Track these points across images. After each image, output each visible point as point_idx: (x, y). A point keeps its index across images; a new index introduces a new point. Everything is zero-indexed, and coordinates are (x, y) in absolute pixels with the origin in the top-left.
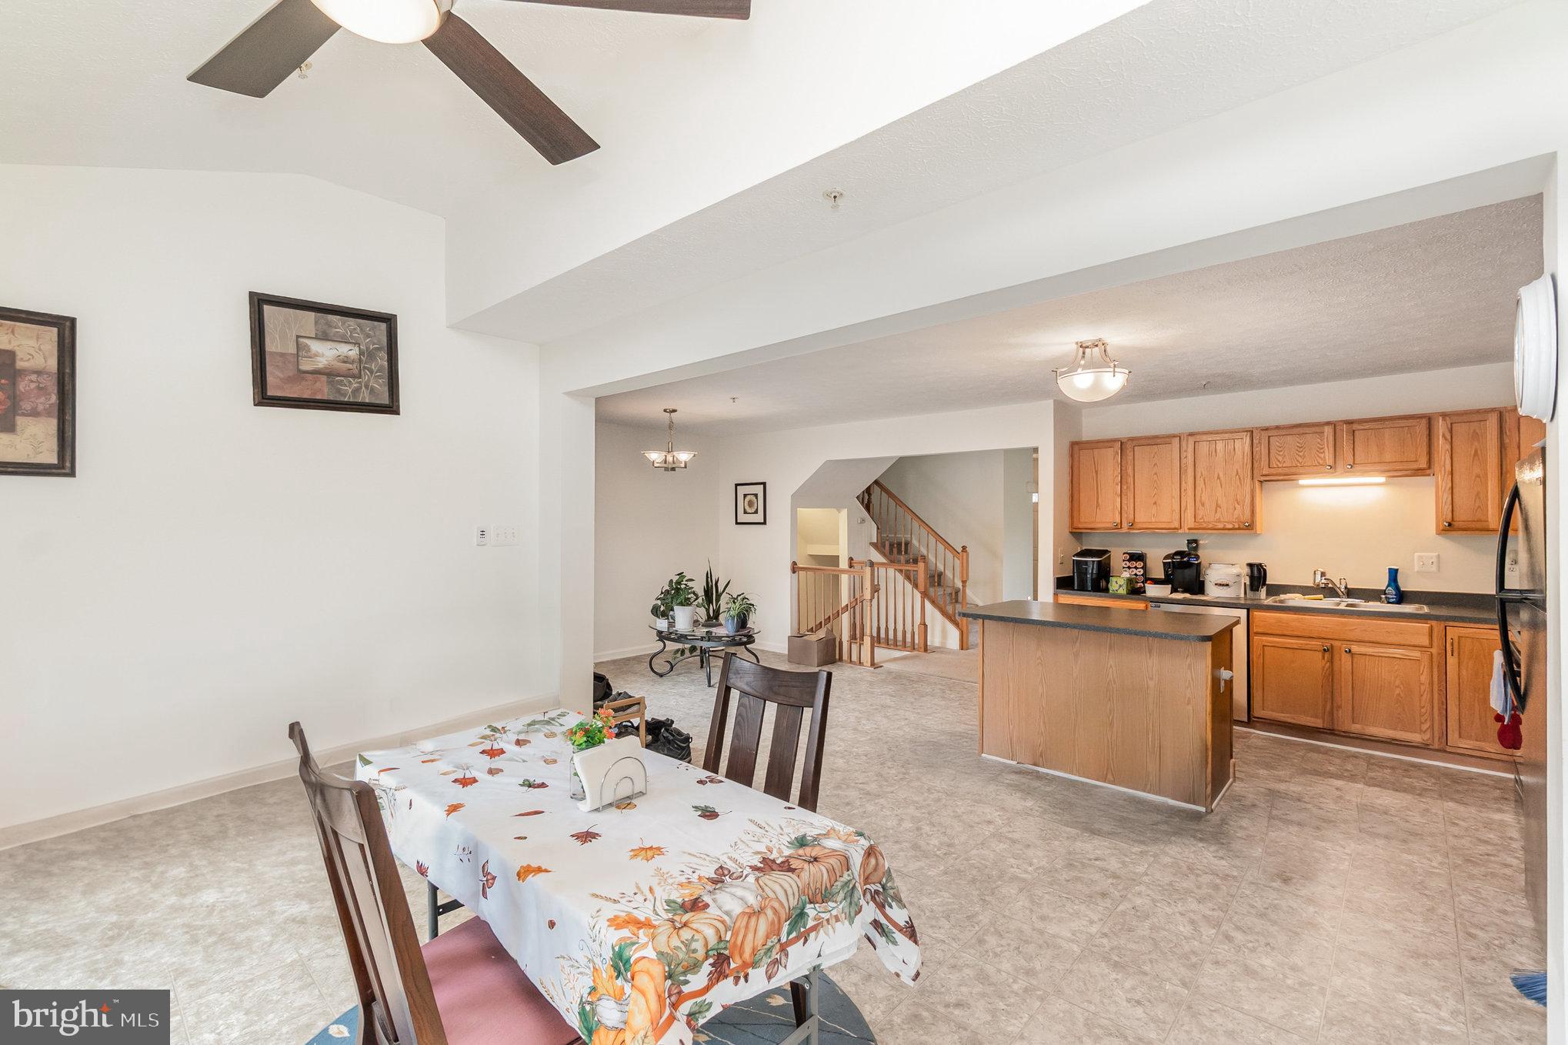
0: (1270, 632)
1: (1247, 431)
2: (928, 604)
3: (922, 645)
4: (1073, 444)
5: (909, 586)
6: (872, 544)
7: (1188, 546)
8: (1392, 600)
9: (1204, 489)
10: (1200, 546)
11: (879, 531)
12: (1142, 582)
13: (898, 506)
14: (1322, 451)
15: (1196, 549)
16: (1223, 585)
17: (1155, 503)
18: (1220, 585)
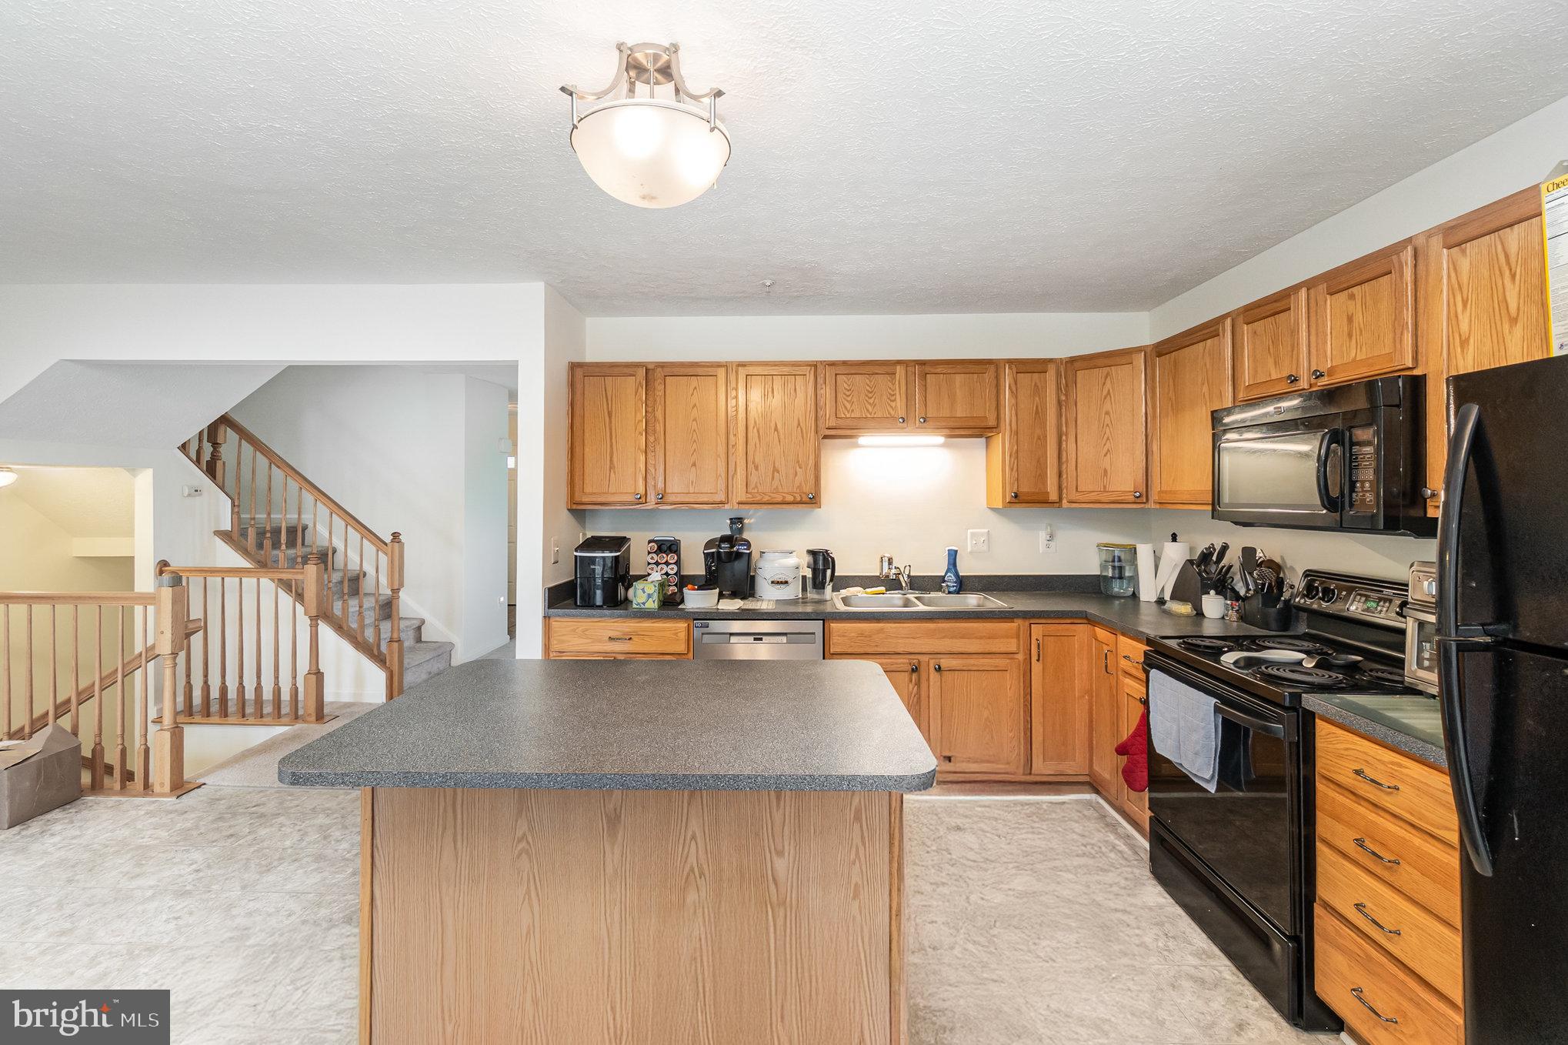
0: (850, 650)
1: (810, 365)
2: (326, 631)
3: (312, 709)
4: (574, 367)
5: (286, 600)
6: (218, 533)
7: (731, 528)
8: (952, 589)
9: (758, 445)
10: (745, 527)
11: (236, 510)
12: (676, 585)
13: (273, 465)
14: (893, 398)
15: (741, 531)
16: (782, 583)
17: (694, 465)
18: (778, 583)
